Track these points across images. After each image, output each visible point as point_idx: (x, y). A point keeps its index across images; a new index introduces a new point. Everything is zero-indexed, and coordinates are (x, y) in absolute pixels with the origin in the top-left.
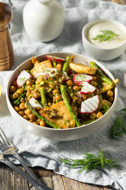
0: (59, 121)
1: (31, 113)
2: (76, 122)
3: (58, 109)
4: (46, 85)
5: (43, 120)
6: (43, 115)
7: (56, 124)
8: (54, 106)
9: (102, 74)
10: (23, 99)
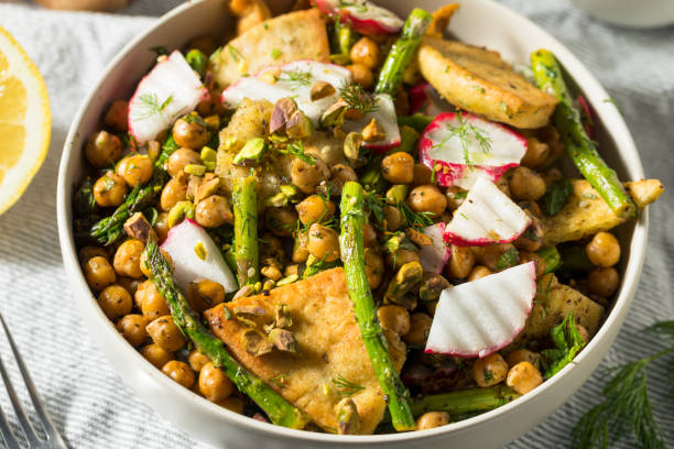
0: (302, 382)
1: (163, 310)
2: (393, 400)
3: (307, 310)
4: (270, 162)
5: (216, 362)
6: (221, 333)
7: (285, 393)
8: (289, 290)
9: (584, 135)
10: (139, 224)
